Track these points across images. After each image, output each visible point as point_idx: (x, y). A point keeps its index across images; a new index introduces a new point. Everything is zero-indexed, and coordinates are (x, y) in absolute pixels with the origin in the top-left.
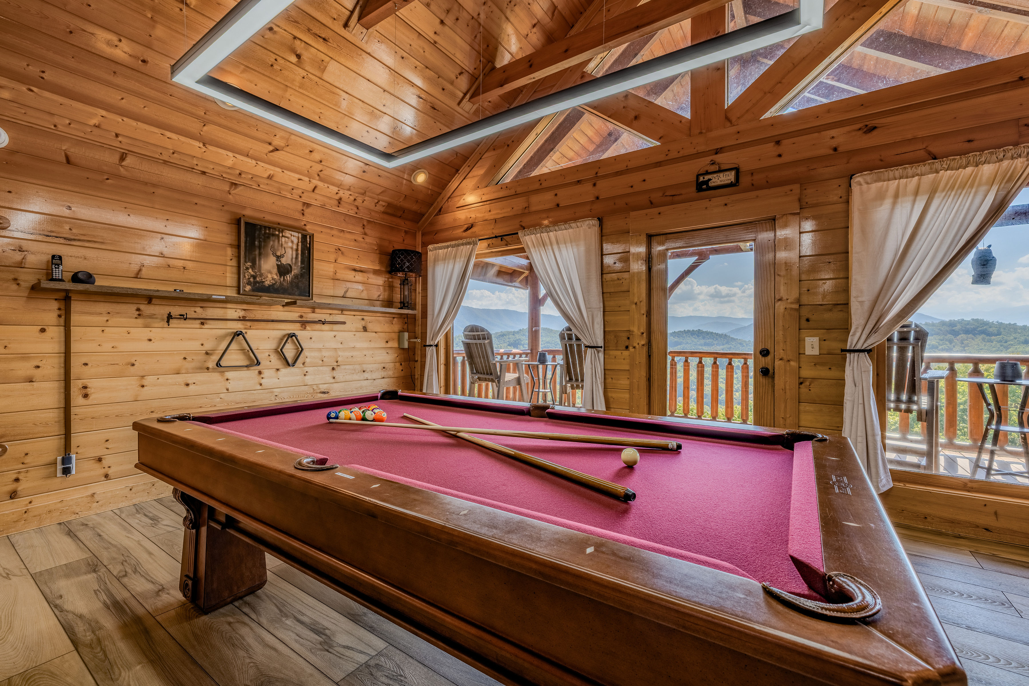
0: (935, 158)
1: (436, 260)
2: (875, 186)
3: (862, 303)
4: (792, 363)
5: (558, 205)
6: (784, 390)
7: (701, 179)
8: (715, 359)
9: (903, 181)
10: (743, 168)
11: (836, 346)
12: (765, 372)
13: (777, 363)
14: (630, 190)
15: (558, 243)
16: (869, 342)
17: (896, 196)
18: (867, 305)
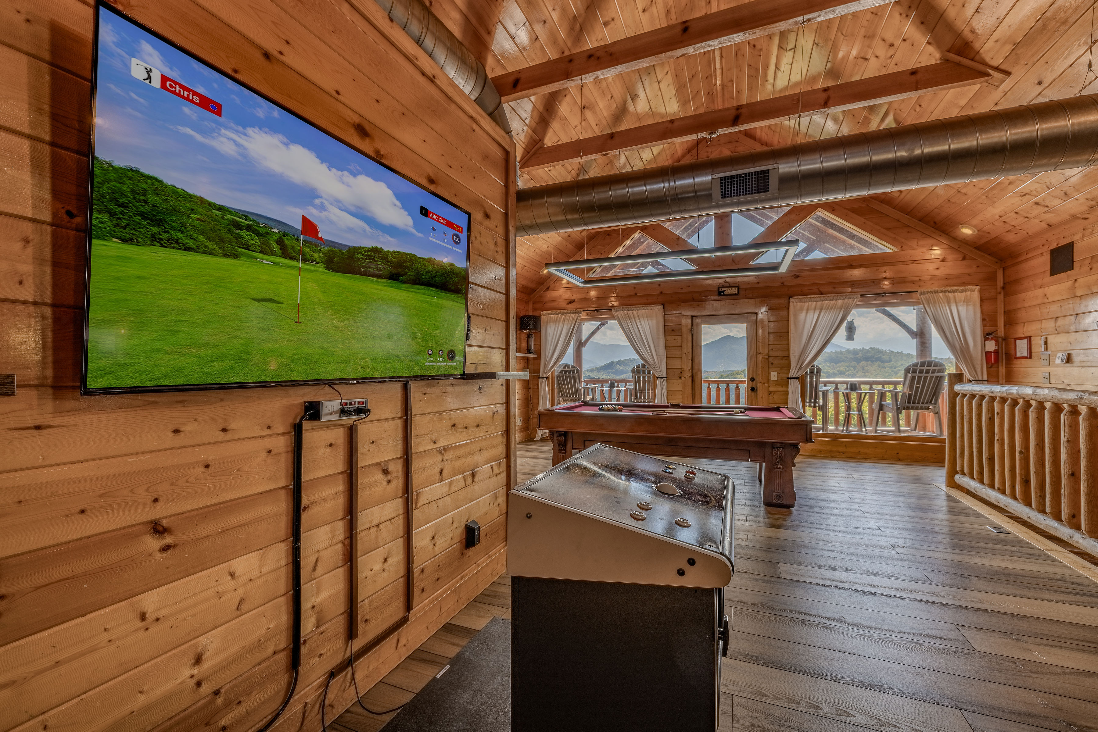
0: (822, 294)
1: (549, 322)
2: (799, 304)
3: (795, 356)
4: (766, 385)
5: (636, 294)
6: (762, 397)
7: (720, 290)
8: (709, 384)
9: (810, 303)
10: (741, 287)
11: (785, 376)
12: (753, 389)
13: (759, 384)
14: (680, 291)
15: (639, 317)
16: (798, 374)
17: (807, 310)
18: (797, 357)
